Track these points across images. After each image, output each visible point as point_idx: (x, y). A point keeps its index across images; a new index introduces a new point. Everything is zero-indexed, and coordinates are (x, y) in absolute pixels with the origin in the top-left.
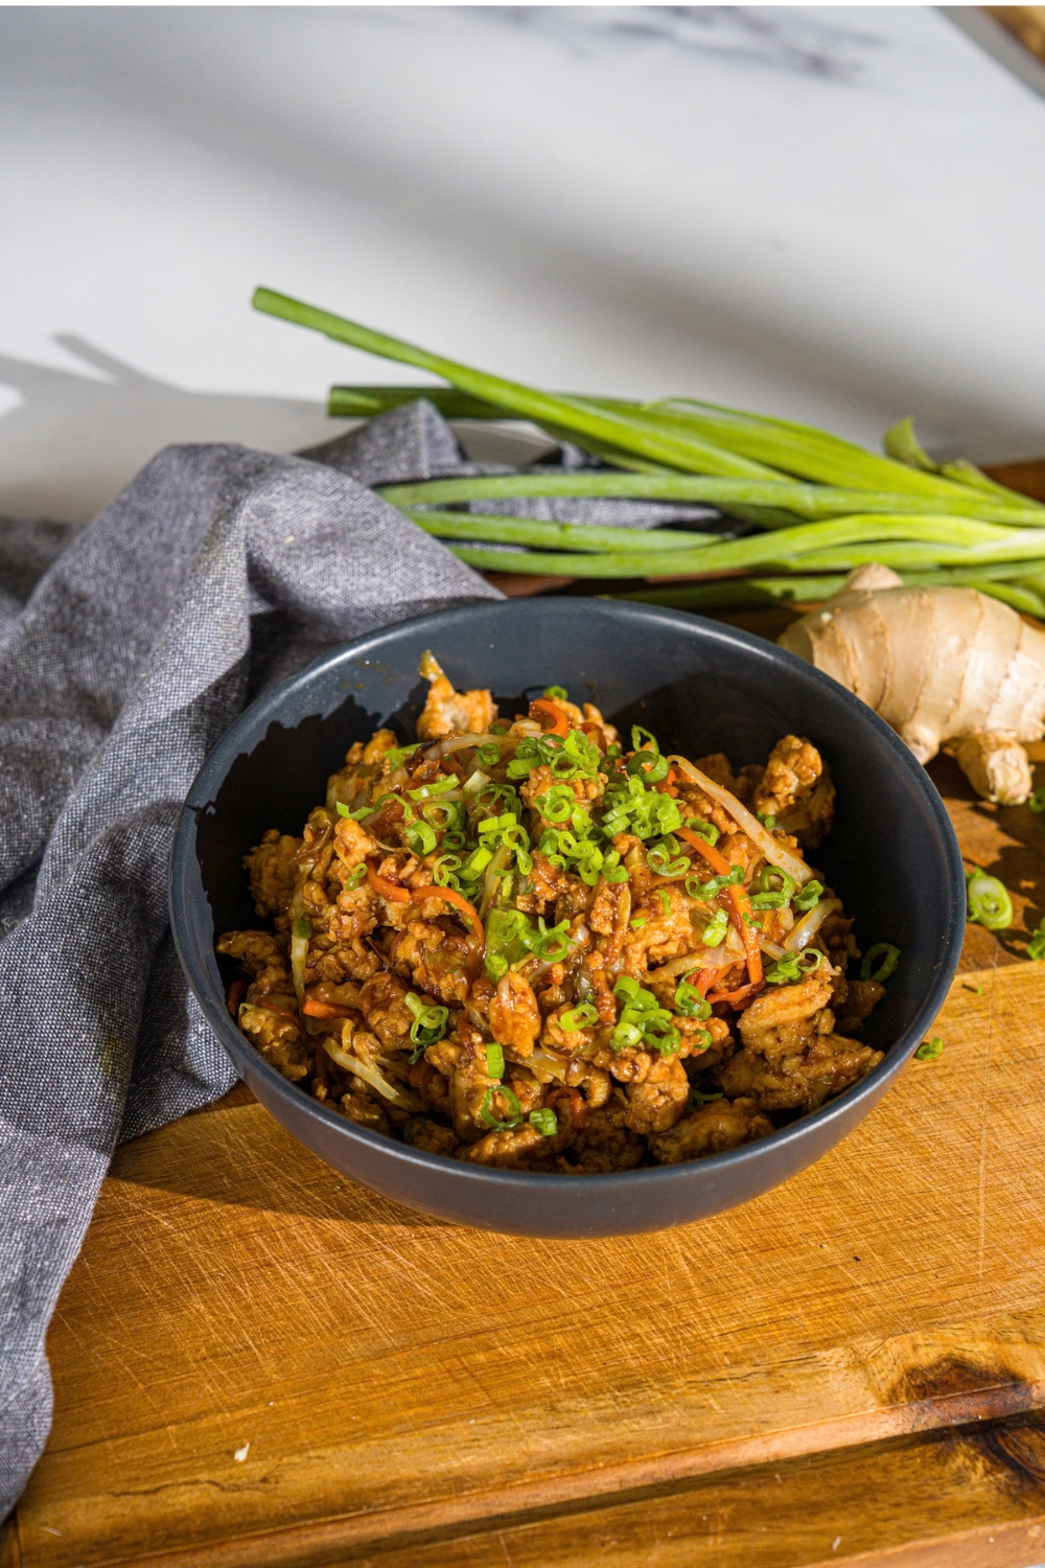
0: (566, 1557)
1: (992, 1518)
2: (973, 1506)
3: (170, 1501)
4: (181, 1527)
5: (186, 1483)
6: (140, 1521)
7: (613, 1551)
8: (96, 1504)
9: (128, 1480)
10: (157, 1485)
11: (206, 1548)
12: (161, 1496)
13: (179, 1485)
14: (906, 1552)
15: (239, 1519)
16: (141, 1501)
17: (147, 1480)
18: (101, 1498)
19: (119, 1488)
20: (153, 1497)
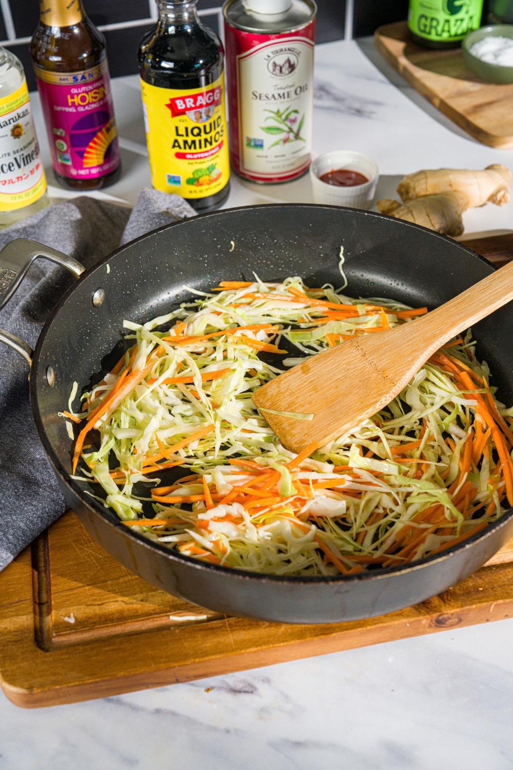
0: (250, 629)
1: (408, 616)
2: (400, 612)
3: (107, 608)
4: (111, 617)
5: (113, 602)
6: (96, 615)
7: (267, 627)
8: (80, 609)
9: (93, 600)
10: (103, 602)
11: (119, 625)
12: (104, 606)
13: (111, 602)
14: (376, 629)
15: (132, 614)
16: (97, 607)
17: (100, 600)
18: (82, 607)
19: (89, 603)
20: (102, 606)
